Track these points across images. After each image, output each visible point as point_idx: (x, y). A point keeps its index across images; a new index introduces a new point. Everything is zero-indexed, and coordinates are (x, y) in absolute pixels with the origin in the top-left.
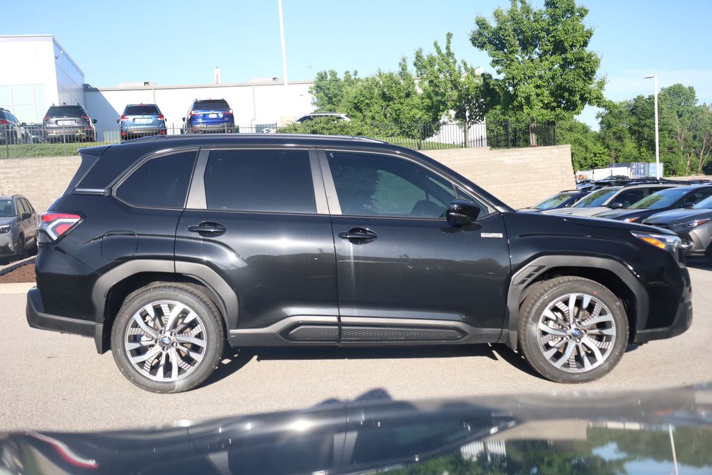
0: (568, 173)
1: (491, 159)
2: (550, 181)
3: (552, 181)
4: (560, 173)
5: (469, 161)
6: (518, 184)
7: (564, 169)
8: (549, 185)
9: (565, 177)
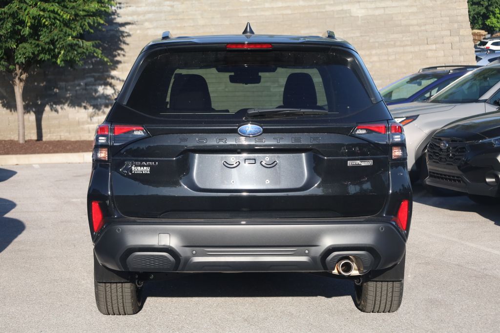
0: (462, 32)
1: (328, 8)
2: (430, 47)
3: (434, 47)
4: (448, 33)
5: (289, 12)
6: (374, 52)
7: (456, 25)
8: (429, 54)
9: (457, 39)
